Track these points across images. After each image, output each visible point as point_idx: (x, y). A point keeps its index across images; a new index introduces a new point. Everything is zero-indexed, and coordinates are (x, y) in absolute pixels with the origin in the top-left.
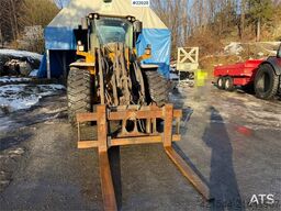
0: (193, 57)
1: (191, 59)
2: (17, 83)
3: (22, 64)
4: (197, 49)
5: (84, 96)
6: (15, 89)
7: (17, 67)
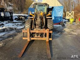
0: (72, 15)
1: (71, 15)
2: (21, 22)
3: (23, 18)
4: (73, 12)
5: (29, 26)
6: (20, 24)
7: (22, 18)
